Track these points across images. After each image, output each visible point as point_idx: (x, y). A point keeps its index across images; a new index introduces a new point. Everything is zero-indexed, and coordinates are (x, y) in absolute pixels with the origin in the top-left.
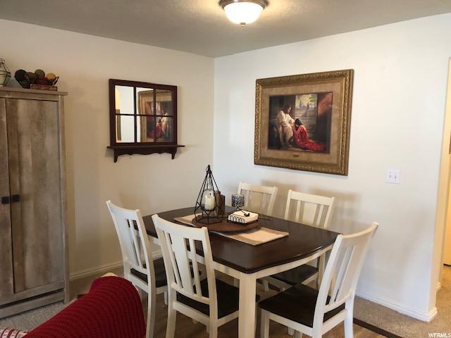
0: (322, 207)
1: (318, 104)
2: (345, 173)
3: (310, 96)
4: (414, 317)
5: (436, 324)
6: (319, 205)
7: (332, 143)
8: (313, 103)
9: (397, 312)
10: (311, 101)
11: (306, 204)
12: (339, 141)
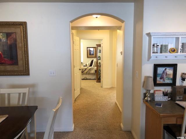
0: (22, 95)
1: (7, 39)
2: (28, 74)
3: (1, 34)
4: (67, 131)
5: (76, 130)
6: (20, 94)
7: (19, 59)
8: (4, 38)
9: (60, 132)
10: (2, 37)
11: (11, 94)
12: (23, 58)
